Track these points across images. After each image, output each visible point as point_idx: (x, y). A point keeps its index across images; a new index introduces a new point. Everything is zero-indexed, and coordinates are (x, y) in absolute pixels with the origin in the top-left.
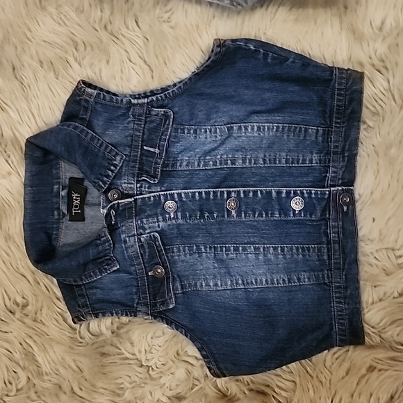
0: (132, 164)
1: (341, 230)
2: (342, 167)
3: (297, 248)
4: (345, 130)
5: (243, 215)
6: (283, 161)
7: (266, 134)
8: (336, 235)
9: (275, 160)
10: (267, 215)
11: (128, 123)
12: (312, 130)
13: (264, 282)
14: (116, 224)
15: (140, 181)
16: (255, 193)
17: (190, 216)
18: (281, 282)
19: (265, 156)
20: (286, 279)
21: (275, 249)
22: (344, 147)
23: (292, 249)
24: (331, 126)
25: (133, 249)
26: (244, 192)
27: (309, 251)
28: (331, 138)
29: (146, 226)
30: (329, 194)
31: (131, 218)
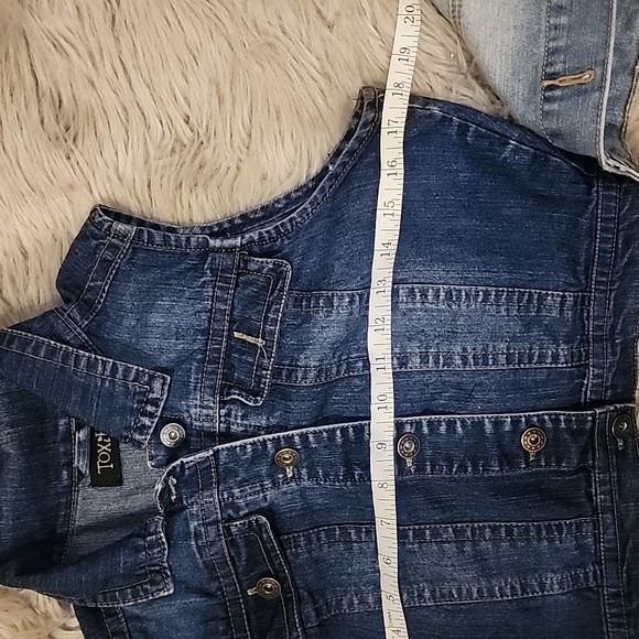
0: (210, 367)
1: (614, 488)
2: (611, 366)
3: (538, 529)
4: (616, 295)
5: (429, 468)
6: (502, 359)
7: (463, 307)
8: (608, 497)
9: (485, 357)
10: (475, 466)
11: (202, 286)
12: (553, 298)
13: (475, 595)
14: (179, 499)
15: (225, 403)
16: (451, 424)
17: (326, 475)
18: (508, 591)
19: (465, 350)
20: (518, 586)
21: (494, 530)
22: (613, 328)
23: (527, 530)
24: (587, 288)
25: (214, 549)
26: (430, 423)
27: (560, 532)
28: (589, 311)
29: (241, 502)
30: (594, 421)
31: (207, 486)
